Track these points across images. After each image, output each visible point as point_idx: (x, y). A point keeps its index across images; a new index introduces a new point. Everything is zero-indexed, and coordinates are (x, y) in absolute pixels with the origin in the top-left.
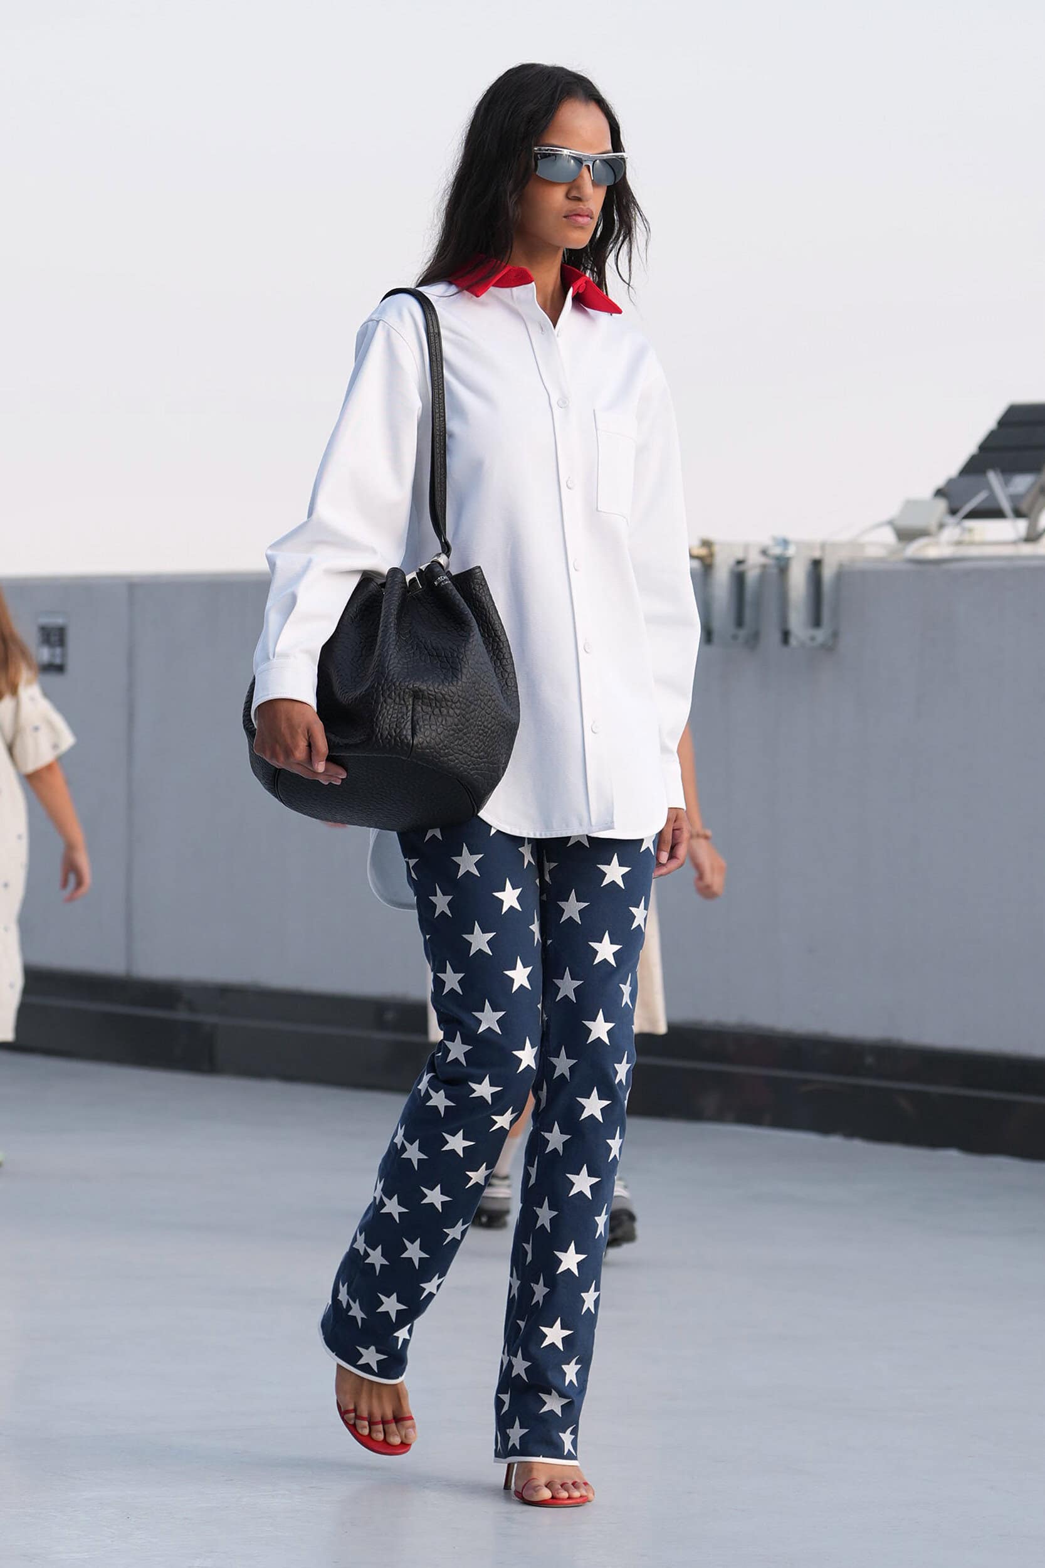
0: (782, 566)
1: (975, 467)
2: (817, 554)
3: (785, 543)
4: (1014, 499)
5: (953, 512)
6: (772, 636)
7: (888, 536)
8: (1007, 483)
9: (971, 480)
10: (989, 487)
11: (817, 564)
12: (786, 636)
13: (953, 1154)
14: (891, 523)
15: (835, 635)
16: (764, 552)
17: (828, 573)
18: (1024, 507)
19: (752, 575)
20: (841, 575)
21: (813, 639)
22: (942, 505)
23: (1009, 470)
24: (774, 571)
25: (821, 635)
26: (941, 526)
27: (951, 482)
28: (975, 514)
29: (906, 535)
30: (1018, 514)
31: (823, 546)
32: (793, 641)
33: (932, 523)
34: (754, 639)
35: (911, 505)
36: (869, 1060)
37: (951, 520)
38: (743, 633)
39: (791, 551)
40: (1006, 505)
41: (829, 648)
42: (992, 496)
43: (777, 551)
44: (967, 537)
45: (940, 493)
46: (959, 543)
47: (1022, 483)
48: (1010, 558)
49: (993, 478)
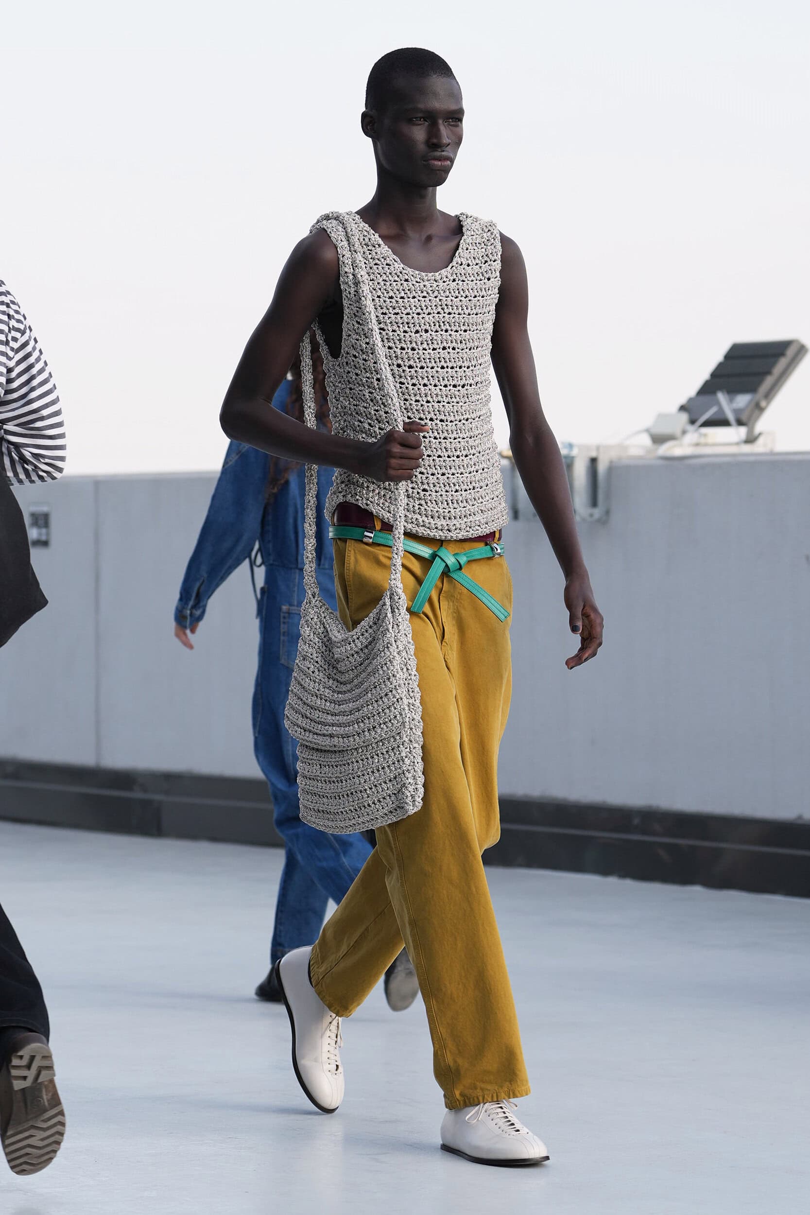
1: (708, 389)
2: (594, 454)
3: (570, 445)
4: (736, 412)
5: (692, 422)
7: (646, 441)
8: (731, 401)
9: (705, 399)
10: (718, 403)
11: (594, 461)
13: (697, 889)
14: (647, 431)
15: (608, 512)
17: (602, 467)
18: (744, 418)
20: (612, 469)
21: (591, 515)
22: (684, 417)
23: (733, 391)
25: (597, 512)
26: (684, 432)
27: (690, 400)
28: (708, 424)
29: (659, 439)
30: (740, 423)
31: (598, 448)
33: (678, 432)
35: (661, 417)
36: (636, 821)
37: (691, 428)
39: (575, 452)
40: (731, 417)
41: (604, 521)
42: (721, 410)
44: (702, 440)
45: (683, 408)
46: (697, 445)
47: (743, 400)
48: (734, 455)
49: (721, 397)
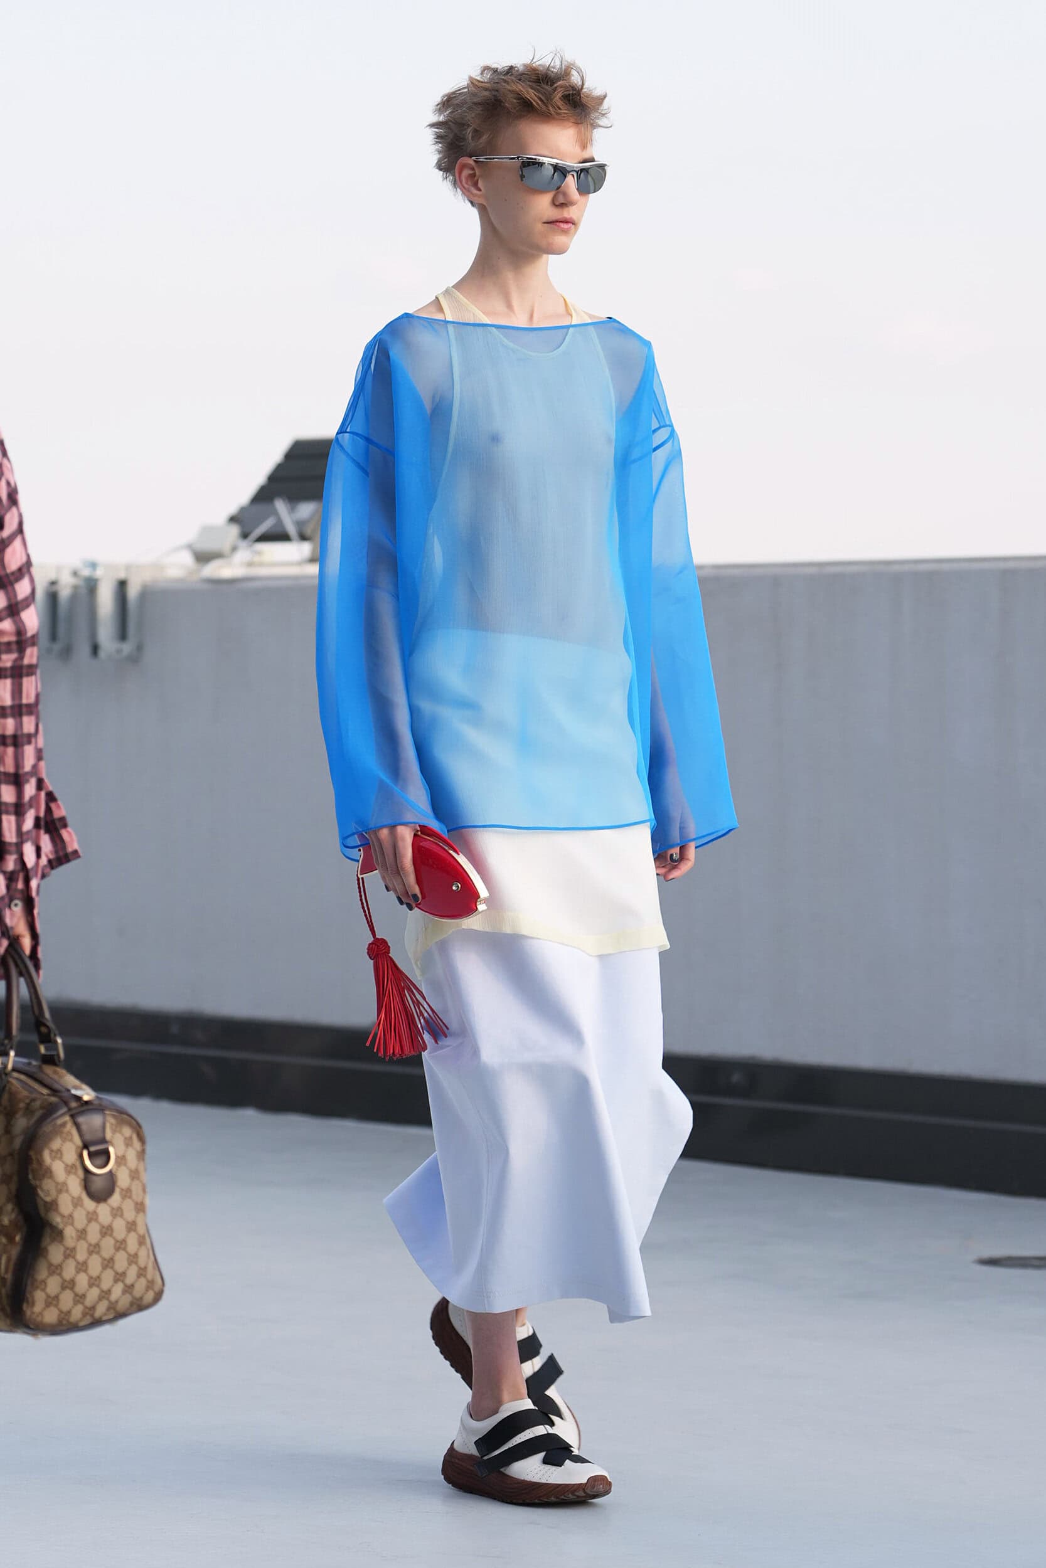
0: (91, 586)
1: (264, 496)
2: (122, 575)
3: (94, 565)
4: (300, 524)
5: (245, 536)
6: (84, 649)
7: (187, 559)
8: (292, 510)
9: (261, 507)
10: (276, 513)
11: (122, 585)
12: (95, 649)
13: (250, 1114)
14: (190, 547)
15: (140, 648)
16: (75, 574)
17: (133, 592)
18: (308, 531)
19: (64, 593)
20: (146, 594)
21: (119, 651)
22: (235, 530)
23: (295, 498)
24: (83, 591)
25: (127, 648)
26: (234, 549)
27: (243, 510)
28: (265, 538)
29: (203, 557)
30: (303, 537)
31: (128, 568)
32: (102, 654)
33: (226, 547)
34: (67, 653)
35: (206, 530)
36: (175, 1029)
37: (243, 544)
38: (57, 647)
39: (99, 573)
40: (291, 529)
41: (135, 659)
42: (280, 522)
43: (86, 572)
44: (256, 559)
45: (233, 519)
46: (250, 564)
47: (306, 510)
48: (296, 578)
49: (280, 506)
